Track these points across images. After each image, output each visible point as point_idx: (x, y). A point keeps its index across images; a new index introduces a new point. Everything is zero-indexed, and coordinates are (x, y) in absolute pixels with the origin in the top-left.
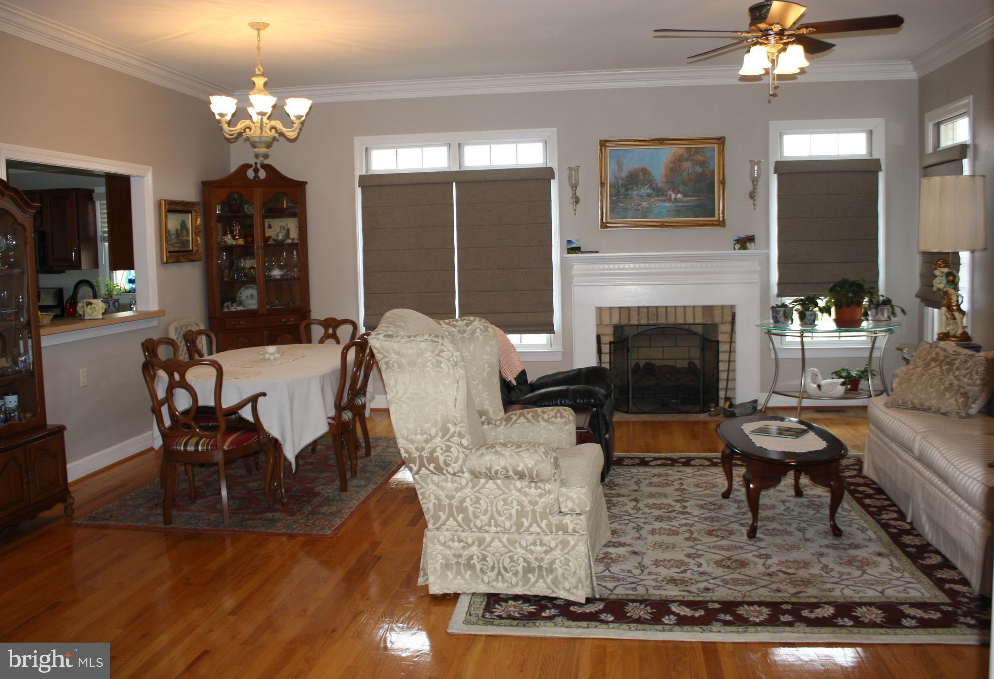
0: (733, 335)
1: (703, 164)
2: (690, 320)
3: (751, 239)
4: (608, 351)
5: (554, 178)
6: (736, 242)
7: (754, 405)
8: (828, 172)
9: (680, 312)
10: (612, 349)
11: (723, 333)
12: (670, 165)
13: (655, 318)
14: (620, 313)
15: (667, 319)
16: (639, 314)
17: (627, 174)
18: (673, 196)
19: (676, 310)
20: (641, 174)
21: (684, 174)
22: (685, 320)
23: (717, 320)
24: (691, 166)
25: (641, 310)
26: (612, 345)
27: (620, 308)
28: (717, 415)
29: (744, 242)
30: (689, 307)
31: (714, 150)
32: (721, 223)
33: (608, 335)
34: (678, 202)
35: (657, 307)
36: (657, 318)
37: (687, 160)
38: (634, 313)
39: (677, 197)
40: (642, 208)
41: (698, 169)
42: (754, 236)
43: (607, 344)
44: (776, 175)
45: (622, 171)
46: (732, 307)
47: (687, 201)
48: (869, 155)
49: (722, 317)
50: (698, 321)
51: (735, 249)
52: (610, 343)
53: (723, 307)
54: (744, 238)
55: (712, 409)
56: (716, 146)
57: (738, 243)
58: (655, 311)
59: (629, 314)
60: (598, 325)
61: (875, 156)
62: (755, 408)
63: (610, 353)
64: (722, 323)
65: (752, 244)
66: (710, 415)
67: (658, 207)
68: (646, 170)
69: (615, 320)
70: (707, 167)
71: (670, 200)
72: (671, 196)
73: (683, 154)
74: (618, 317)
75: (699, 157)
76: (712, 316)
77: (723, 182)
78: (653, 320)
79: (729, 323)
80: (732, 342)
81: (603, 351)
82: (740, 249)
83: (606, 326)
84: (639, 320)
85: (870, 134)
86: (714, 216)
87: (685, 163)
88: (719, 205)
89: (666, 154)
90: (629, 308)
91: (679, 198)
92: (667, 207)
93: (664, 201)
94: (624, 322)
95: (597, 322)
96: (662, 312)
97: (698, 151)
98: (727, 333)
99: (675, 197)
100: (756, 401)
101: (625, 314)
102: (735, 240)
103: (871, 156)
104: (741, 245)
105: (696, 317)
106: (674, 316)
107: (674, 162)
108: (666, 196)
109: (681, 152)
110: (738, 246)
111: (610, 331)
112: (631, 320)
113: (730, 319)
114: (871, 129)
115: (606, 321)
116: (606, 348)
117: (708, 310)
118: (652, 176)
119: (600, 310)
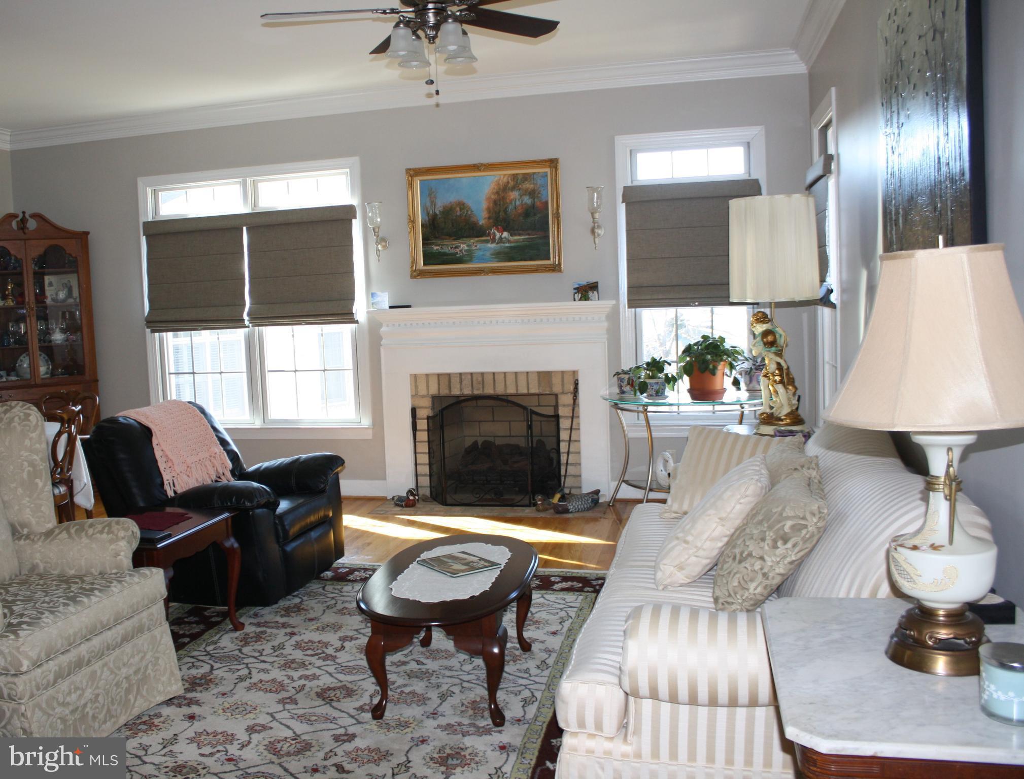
0: (576, 409)
1: (532, 194)
2: (523, 390)
3: (594, 287)
4: (426, 427)
5: (355, 218)
6: (576, 291)
7: (596, 497)
8: (691, 198)
9: (510, 380)
10: (431, 425)
11: (564, 406)
12: (493, 197)
13: (481, 386)
14: (439, 380)
15: (495, 388)
16: (461, 382)
17: (441, 209)
18: (498, 235)
19: (505, 377)
20: (458, 209)
21: (510, 207)
22: (517, 390)
23: (557, 389)
24: (518, 197)
25: (463, 377)
26: (431, 421)
27: (439, 375)
28: (545, 510)
29: (586, 291)
30: (522, 373)
31: (547, 176)
32: (556, 268)
33: (426, 408)
34: (504, 243)
35: (482, 374)
36: (483, 387)
37: (513, 189)
38: (455, 382)
39: (503, 236)
40: (461, 251)
41: (527, 200)
42: (597, 282)
43: (424, 419)
44: (624, 204)
45: (435, 205)
46: (575, 373)
47: (517, 241)
48: (748, 175)
49: (563, 385)
50: (532, 391)
51: (575, 300)
52: (428, 418)
53: (563, 372)
54: (585, 286)
55: (539, 503)
56: (548, 170)
57: (578, 292)
58: (480, 379)
59: (450, 381)
60: (413, 396)
61: (754, 177)
62: (596, 502)
63: (428, 430)
64: (563, 393)
65: (595, 293)
66: (538, 510)
67: (480, 249)
68: (463, 204)
69: (434, 390)
70: (538, 197)
71: (493, 241)
72: (495, 235)
73: (508, 182)
74: (436, 386)
75: (528, 186)
76: (550, 385)
77: (557, 216)
78: (478, 389)
79: (571, 393)
80: (574, 416)
81: (418, 427)
82: (580, 299)
83: (423, 396)
84: (461, 390)
85: (748, 145)
86: (549, 259)
87: (511, 193)
88: (554, 245)
89: (489, 183)
90: (449, 375)
91: (505, 238)
92: (490, 248)
93: (487, 242)
94: (444, 392)
95: (411, 392)
96: (489, 380)
97: (526, 177)
98: (568, 405)
99: (501, 237)
100: (597, 492)
101: (444, 382)
102: (575, 289)
103: (750, 176)
104: (582, 294)
105: (531, 386)
106: (503, 384)
107: (497, 193)
108: (489, 235)
109: (505, 180)
110: (578, 296)
111: (427, 402)
112: (452, 389)
113: (572, 388)
114: (748, 141)
115: (423, 391)
116: (422, 424)
117: (545, 376)
118: (472, 211)
119: (415, 378)
